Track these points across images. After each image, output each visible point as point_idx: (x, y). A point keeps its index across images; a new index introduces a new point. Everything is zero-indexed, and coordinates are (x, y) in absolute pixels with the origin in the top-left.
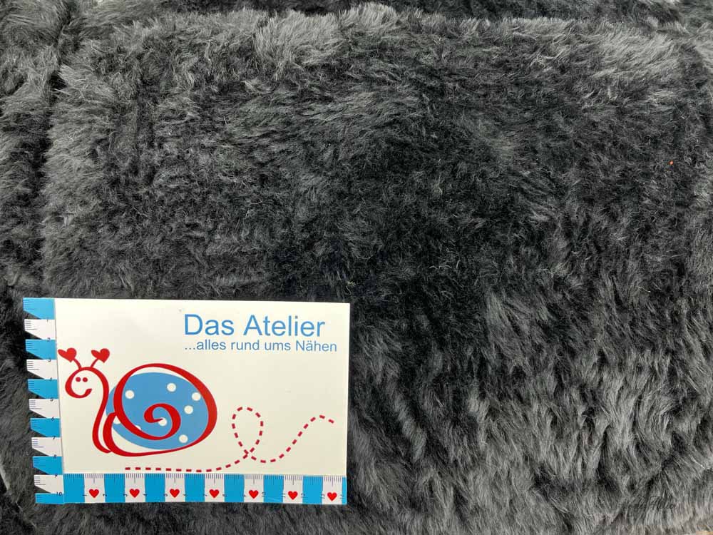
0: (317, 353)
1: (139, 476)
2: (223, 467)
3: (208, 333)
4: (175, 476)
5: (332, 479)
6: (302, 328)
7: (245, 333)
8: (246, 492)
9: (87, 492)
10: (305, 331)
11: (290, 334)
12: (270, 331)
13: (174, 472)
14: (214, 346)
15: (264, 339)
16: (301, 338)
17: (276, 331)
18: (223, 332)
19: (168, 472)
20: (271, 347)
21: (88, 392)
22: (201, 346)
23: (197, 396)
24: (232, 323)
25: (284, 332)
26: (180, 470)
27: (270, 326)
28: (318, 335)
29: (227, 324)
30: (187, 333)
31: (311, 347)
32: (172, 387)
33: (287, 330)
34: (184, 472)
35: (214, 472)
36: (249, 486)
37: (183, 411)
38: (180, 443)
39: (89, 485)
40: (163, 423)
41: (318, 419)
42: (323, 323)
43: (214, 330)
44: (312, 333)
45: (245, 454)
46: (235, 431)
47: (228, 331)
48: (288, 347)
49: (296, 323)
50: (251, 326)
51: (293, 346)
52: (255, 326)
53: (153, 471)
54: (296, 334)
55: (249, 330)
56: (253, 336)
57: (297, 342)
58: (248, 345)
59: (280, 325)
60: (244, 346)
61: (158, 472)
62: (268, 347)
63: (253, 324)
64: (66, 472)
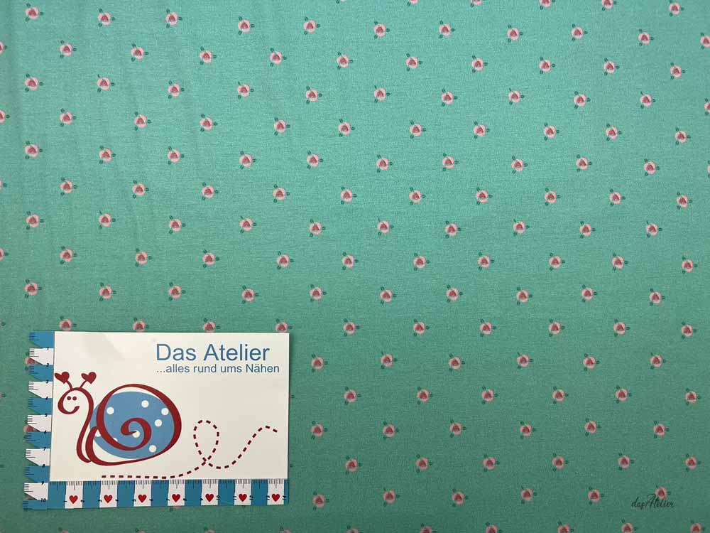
0: (264, 374)
1: (112, 483)
2: (185, 474)
3: (175, 359)
4: (143, 483)
5: (276, 481)
6: (251, 354)
7: (205, 359)
8: (203, 496)
9: (67, 498)
10: (253, 356)
11: (241, 359)
12: (225, 357)
13: (143, 478)
14: (180, 369)
15: (220, 363)
16: (250, 361)
17: (230, 356)
18: (187, 358)
19: (138, 479)
20: (226, 369)
21: (77, 408)
22: (169, 370)
23: (165, 411)
24: (194, 351)
25: (236, 358)
26: (148, 477)
27: (225, 352)
28: (264, 359)
29: (190, 351)
30: (158, 359)
31: (259, 369)
32: (145, 404)
33: (239, 356)
34: (151, 478)
35: (177, 478)
36: (206, 490)
37: (154, 423)
38: (150, 452)
39: (70, 491)
40: (137, 435)
41: (264, 429)
42: (268, 349)
43: (180, 356)
44: (259, 358)
45: (203, 461)
46: (195, 441)
47: (192, 357)
48: (239, 369)
49: (246, 350)
50: (209, 353)
51: (244, 368)
52: (213, 353)
53: (126, 479)
54: (246, 359)
55: (208, 356)
56: (211, 360)
57: (247, 365)
58: (207, 368)
59: (234, 352)
60: (203, 370)
61: (130, 479)
62: (223, 370)
63: (211, 352)
64: (51, 480)
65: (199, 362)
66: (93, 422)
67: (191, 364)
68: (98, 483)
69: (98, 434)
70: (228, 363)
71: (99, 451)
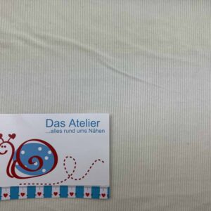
65: (67, 128)
66: (15, 158)
67: (63, 129)
68: (18, 187)
69: (17, 164)
70: (80, 128)
71: (18, 172)
